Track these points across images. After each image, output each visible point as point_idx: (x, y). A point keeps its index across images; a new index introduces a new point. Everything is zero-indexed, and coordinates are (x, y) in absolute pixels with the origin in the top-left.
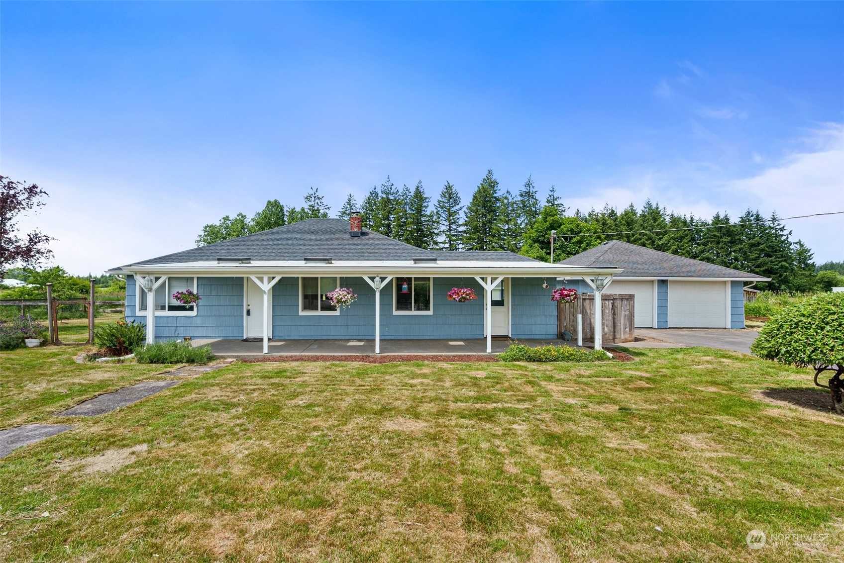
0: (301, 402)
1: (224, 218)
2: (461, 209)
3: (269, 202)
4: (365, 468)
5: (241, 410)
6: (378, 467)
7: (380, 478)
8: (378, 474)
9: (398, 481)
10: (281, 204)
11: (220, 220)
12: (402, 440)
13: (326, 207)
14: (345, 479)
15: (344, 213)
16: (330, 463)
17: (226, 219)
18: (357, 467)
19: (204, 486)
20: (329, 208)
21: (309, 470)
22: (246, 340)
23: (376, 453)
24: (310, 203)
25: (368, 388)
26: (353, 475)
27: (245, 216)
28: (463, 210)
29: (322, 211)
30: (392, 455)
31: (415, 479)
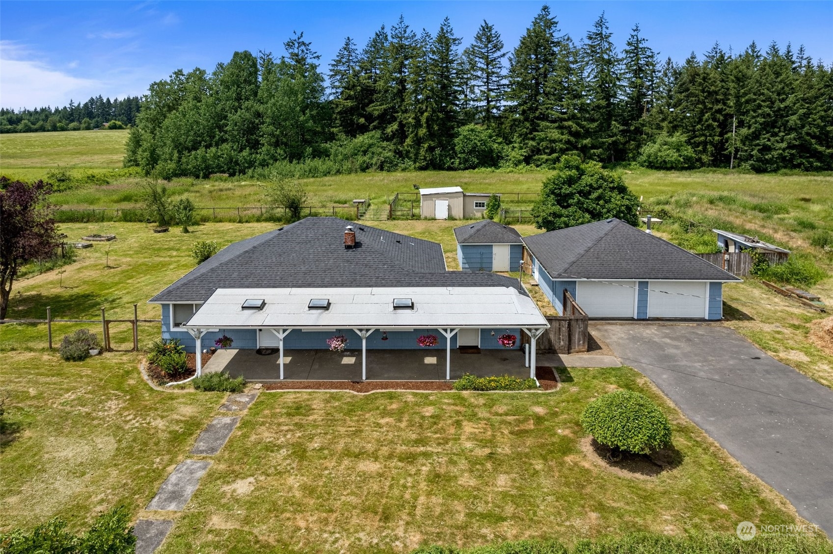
0: (316, 445)
1: (175, 73)
2: (504, 55)
3: (236, 54)
4: (348, 494)
5: (285, 450)
6: (352, 493)
7: (353, 499)
8: (353, 497)
9: (360, 501)
10: (254, 56)
11: (171, 77)
12: (365, 477)
13: (315, 55)
14: (340, 500)
15: (340, 61)
16: (334, 491)
17: (179, 73)
18: (345, 493)
19: (287, 502)
20: (318, 57)
21: (326, 495)
22: (260, 351)
23: (353, 486)
24: (291, 51)
25: (354, 429)
26: (343, 498)
27: (204, 71)
28: (507, 56)
29: (309, 61)
30: (360, 487)
31: (366, 500)
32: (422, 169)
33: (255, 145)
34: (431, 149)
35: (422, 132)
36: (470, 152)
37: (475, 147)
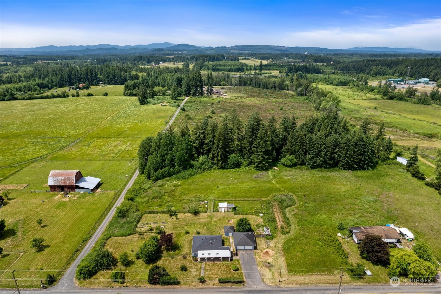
32: (219, 169)
33: (173, 166)
34: (222, 164)
35: (219, 158)
36: (232, 164)
37: (233, 163)
